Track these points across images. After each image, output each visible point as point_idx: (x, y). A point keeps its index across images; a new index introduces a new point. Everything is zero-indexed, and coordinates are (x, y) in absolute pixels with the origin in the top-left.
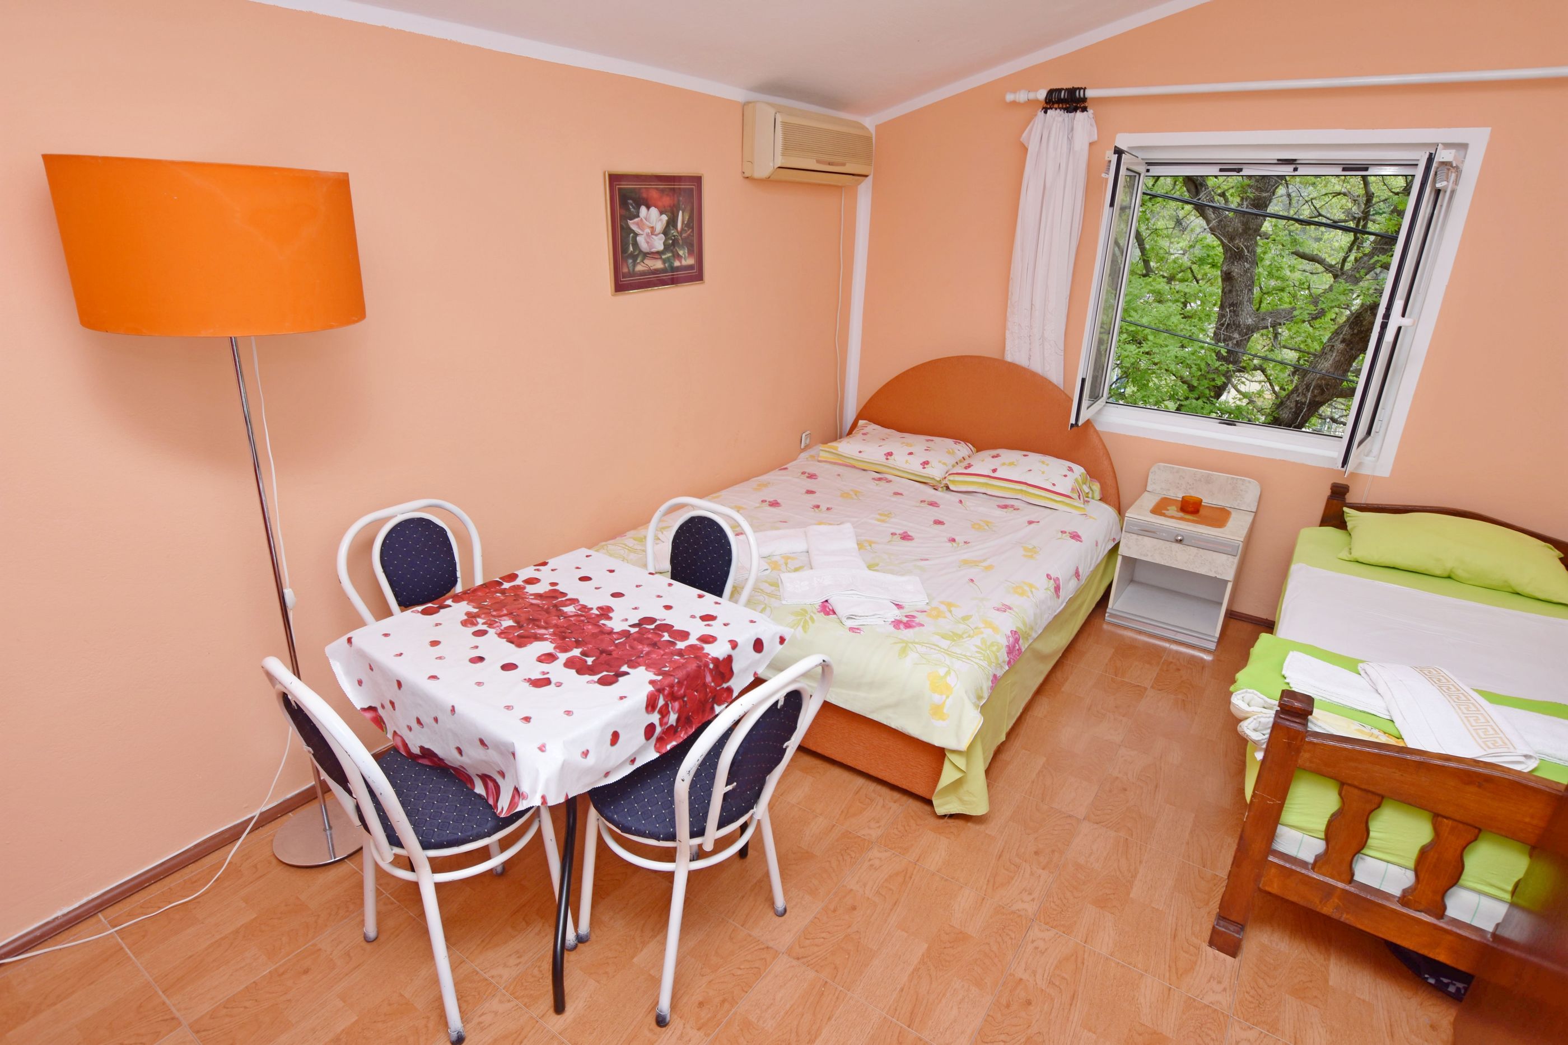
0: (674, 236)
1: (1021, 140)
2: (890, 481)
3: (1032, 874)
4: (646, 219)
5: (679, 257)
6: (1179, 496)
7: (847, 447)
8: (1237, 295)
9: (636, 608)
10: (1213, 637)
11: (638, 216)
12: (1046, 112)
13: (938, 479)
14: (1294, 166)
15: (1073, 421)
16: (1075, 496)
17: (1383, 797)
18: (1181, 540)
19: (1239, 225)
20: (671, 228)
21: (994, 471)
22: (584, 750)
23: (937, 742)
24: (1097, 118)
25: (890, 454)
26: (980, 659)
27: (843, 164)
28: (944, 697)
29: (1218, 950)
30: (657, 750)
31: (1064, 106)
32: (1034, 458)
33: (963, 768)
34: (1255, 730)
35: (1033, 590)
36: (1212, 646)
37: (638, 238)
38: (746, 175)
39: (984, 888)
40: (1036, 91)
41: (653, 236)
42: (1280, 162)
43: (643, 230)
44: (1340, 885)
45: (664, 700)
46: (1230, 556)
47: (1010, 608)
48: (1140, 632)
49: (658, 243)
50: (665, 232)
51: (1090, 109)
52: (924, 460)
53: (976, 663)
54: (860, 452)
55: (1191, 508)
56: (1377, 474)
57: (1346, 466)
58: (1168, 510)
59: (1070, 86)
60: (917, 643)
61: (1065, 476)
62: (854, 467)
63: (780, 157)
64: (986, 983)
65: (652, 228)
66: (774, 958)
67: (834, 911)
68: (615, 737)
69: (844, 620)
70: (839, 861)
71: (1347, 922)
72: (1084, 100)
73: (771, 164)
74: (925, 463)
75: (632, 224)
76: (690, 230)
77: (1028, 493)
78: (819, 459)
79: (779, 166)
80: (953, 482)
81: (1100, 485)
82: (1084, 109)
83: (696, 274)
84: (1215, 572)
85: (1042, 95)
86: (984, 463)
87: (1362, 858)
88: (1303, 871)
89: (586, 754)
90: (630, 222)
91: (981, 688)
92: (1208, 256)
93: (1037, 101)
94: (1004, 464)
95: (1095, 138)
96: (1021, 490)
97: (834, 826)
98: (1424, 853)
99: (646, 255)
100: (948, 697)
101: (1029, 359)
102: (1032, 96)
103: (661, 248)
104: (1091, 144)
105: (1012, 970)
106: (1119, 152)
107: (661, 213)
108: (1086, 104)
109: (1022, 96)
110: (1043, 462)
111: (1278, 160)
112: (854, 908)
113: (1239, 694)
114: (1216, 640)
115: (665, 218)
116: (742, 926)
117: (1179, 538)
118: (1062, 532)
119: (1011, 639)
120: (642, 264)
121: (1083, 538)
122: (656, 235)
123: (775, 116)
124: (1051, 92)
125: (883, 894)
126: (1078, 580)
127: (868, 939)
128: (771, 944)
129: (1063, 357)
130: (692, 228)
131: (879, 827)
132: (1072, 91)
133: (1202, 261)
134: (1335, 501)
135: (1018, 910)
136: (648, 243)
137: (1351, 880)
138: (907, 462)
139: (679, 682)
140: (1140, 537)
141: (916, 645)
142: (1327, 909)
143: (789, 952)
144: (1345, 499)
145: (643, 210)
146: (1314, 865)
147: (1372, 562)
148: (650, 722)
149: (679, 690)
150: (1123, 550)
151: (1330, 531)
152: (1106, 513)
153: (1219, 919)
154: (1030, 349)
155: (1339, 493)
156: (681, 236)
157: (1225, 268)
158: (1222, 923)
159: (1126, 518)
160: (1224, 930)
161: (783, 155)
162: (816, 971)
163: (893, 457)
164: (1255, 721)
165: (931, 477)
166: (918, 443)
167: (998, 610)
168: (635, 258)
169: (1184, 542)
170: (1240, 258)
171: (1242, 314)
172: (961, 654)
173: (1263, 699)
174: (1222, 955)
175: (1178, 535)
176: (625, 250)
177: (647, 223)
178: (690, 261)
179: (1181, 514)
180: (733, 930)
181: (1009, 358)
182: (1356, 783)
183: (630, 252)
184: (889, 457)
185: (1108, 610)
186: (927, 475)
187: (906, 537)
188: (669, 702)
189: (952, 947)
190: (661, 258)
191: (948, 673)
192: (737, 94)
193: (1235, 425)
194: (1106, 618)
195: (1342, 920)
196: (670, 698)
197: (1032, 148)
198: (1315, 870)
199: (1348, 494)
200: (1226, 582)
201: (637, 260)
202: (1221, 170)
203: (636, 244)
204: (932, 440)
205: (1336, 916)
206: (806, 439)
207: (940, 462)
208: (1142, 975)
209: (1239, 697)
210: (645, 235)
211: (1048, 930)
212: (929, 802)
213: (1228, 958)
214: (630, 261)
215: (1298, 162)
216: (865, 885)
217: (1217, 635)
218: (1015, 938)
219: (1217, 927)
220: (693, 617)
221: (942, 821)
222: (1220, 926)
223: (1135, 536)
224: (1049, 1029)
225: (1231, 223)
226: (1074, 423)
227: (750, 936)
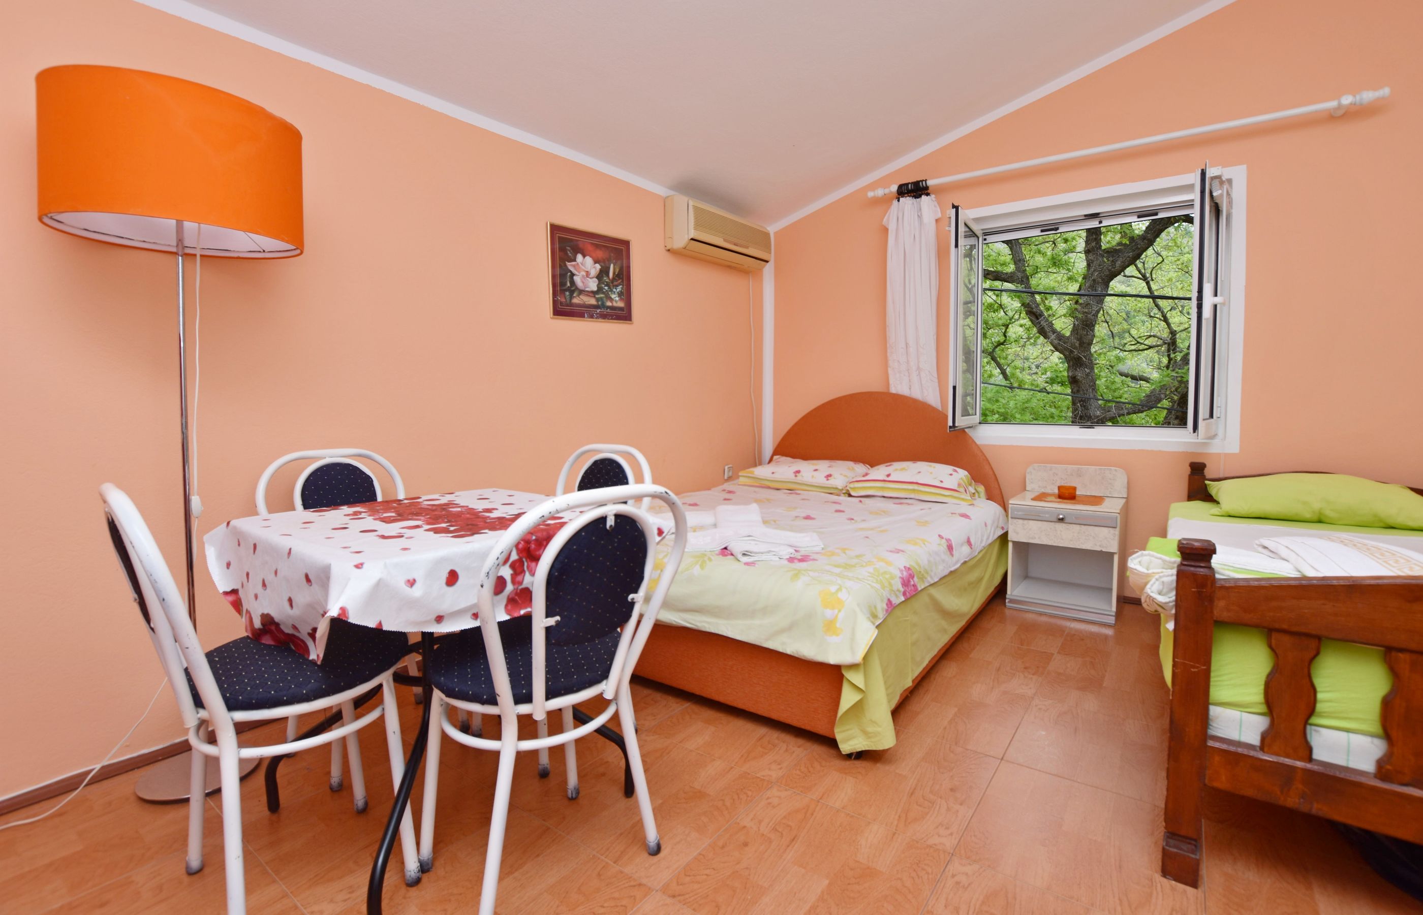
0: (607, 282)
3: (949, 809)
4: (582, 265)
5: (610, 299)
8: (1084, 394)
9: (520, 509)
10: (1111, 611)
11: (575, 260)
12: (897, 201)
13: (840, 488)
15: (950, 424)
16: (963, 491)
17: (1318, 638)
18: (1062, 520)
20: (604, 276)
21: (889, 476)
25: (797, 473)
26: (873, 582)
27: (747, 248)
33: (862, 686)
34: (1160, 593)
36: (1112, 620)
37: (575, 278)
38: (668, 248)
41: (588, 278)
43: (579, 272)
44: (1300, 764)
49: (593, 285)
50: (599, 277)
52: (828, 473)
54: (773, 473)
55: (1067, 496)
58: (1047, 498)
60: (810, 571)
61: (951, 476)
62: (769, 487)
65: (587, 272)
69: (740, 557)
73: (686, 237)
74: (828, 476)
75: (570, 266)
76: (621, 280)
77: (920, 491)
78: (739, 484)
79: (692, 237)
80: (853, 489)
83: (625, 315)
84: (1102, 548)
86: (878, 472)
88: (1253, 754)
90: (568, 264)
93: (889, 195)
94: (896, 471)
95: (940, 215)
99: (581, 292)
101: (910, 389)
102: (888, 191)
103: (595, 289)
107: (596, 262)
109: (881, 193)
114: (1114, 614)
115: (598, 266)
117: (1061, 518)
119: (905, 573)
120: (578, 298)
121: (973, 519)
122: (591, 278)
123: (688, 202)
124: (903, 186)
129: (937, 383)
130: (622, 278)
134: (1196, 478)
136: (583, 283)
137: (1310, 760)
138: (813, 477)
140: (1027, 522)
144: (1203, 473)
145: (579, 257)
146: (1262, 747)
152: (993, 508)
153: (1166, 838)
155: (1197, 469)
156: (613, 283)
157: (1070, 374)
158: (1171, 841)
159: (1011, 507)
160: (1175, 851)
161: (694, 230)
163: (800, 474)
164: (1157, 582)
165: (834, 486)
166: (821, 464)
167: (891, 552)
168: (571, 292)
169: (1065, 521)
170: (1082, 366)
173: (1161, 559)
175: (1059, 514)
176: (563, 284)
177: (583, 268)
178: (621, 304)
179: (1060, 500)
182: (1285, 627)
183: (567, 286)
184: (797, 475)
185: (1007, 596)
186: (830, 485)
187: (807, 518)
190: (595, 297)
191: (839, 590)
192: (661, 191)
194: (1007, 604)
197: (892, 228)
198: (1264, 751)
199: (1206, 469)
201: (573, 294)
203: (572, 282)
204: (833, 463)
206: (729, 471)
207: (841, 474)
210: (581, 276)
214: (568, 294)
217: (1114, 609)
222: (1170, 847)
223: (1021, 523)
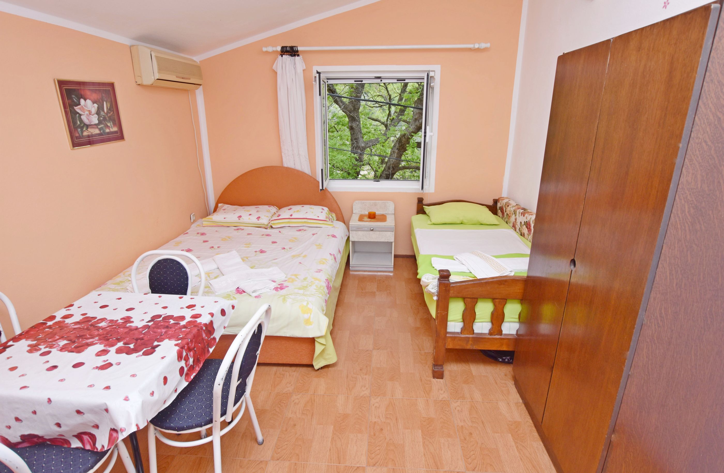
0: (103, 115)
1: (273, 68)
2: (243, 229)
3: (362, 379)
4: (85, 106)
5: (108, 127)
6: (367, 213)
7: (217, 217)
8: (356, 135)
9: (145, 313)
10: (392, 265)
11: (79, 104)
12: (282, 56)
13: (266, 224)
14: (380, 79)
15: (321, 188)
16: (328, 220)
17: (477, 298)
18: (373, 230)
19: (352, 107)
20: (101, 111)
21: (291, 215)
22: (151, 392)
23: (311, 336)
24: (304, 60)
25: (240, 217)
26: (318, 294)
27: (189, 79)
28: (309, 314)
29: (437, 379)
30: (186, 380)
31: (290, 54)
32: (307, 207)
33: (324, 343)
34: (432, 289)
35: (327, 261)
36: (392, 270)
37: (82, 117)
38: (138, 83)
39: (346, 392)
40: (276, 47)
41: (91, 116)
42: (376, 78)
43: (84, 112)
44: (471, 336)
45: (186, 352)
46: (391, 232)
47: (322, 270)
48: (365, 271)
49: (95, 120)
50: (98, 113)
51: (301, 55)
52: (258, 216)
53: (317, 296)
54: (225, 218)
55: (372, 216)
56: (430, 192)
57: (423, 190)
58: (364, 219)
59: (291, 45)
60: (289, 295)
61: (322, 212)
62: (223, 226)
63: (157, 74)
64: (363, 430)
65: (89, 111)
66: (266, 465)
67: (286, 430)
68: (165, 379)
69: (251, 294)
70: (279, 407)
71: (475, 349)
72: (297, 51)
73: (153, 77)
74: (258, 218)
75: (77, 109)
76: (112, 112)
77: (309, 222)
78: (203, 225)
79: (158, 78)
80: (274, 224)
81: (335, 213)
82: (298, 55)
83: (119, 136)
84: (387, 240)
85: (279, 49)
86: (285, 213)
87: (474, 324)
88: (459, 336)
89: (152, 394)
90: (75, 108)
91: (323, 306)
92: (340, 121)
93: (277, 51)
94: (295, 212)
95: (305, 68)
96: (305, 222)
97: (271, 393)
98: (493, 314)
99: (88, 126)
100: (311, 314)
101: (295, 164)
102: (274, 49)
103: (97, 122)
104: (303, 70)
105: (370, 420)
106: (319, 73)
107: (94, 103)
108: (299, 53)
109: (270, 49)
110: (311, 208)
111: (375, 77)
112: (295, 425)
113: (424, 277)
114: (393, 267)
115: (96, 105)
116: (244, 458)
117: (372, 229)
118: (328, 235)
119: (327, 283)
120: (87, 131)
121: (337, 236)
122: (93, 115)
123: (151, 53)
124: (283, 48)
125: (305, 413)
126: (340, 254)
127: (307, 435)
128: (262, 459)
129: (309, 162)
130: (113, 111)
131: (292, 385)
132: (292, 48)
133: (338, 123)
134: (420, 204)
135: (363, 395)
136: (88, 119)
137: (473, 333)
138: (249, 219)
139: (191, 341)
140: (357, 232)
141: (289, 296)
142: (469, 347)
143: (273, 458)
144: (423, 203)
145: (82, 101)
146: (461, 333)
147: (439, 223)
148: (181, 366)
149: (192, 345)
150: (351, 239)
151: (421, 216)
152: (340, 225)
153: (434, 366)
154: (294, 160)
155: (420, 201)
156: (107, 115)
157: (350, 125)
158: (436, 367)
159: (350, 225)
160: (437, 370)
161: (159, 73)
162: (289, 461)
163: (242, 218)
164: (432, 285)
165: (263, 223)
166: (252, 209)
167: (317, 272)
168: (82, 128)
169: (374, 230)
170: (354, 120)
171: (359, 142)
172: (310, 294)
173: (432, 276)
174: (439, 380)
175: (371, 228)
176: (75, 123)
177: (86, 108)
178: (115, 129)
179: (369, 220)
180: (240, 462)
181: (285, 165)
182: (469, 297)
183: (78, 124)
184: (240, 218)
185: (350, 266)
186: (261, 223)
187: (262, 252)
188: (188, 353)
189: (344, 422)
190: (98, 128)
191: (308, 303)
192: (127, 41)
193: (379, 181)
194: (350, 269)
195: (474, 348)
196: (188, 351)
197: (279, 72)
198: (462, 334)
199: (423, 201)
200: (392, 242)
201: (83, 129)
202: (355, 81)
203: (81, 121)
204: (258, 207)
205: (471, 348)
206: (193, 217)
207: (265, 216)
208: (416, 399)
209: (424, 278)
210: (86, 115)
211: (377, 398)
212: (312, 366)
213: (441, 380)
214: (79, 130)
215: (382, 78)
216: (295, 413)
217: (393, 264)
218: (366, 407)
219: (435, 370)
220: (182, 308)
221: (318, 372)
222: (435, 369)
223: (355, 232)
224: (393, 436)
225: (349, 106)
226: (321, 189)
227: (250, 460)
